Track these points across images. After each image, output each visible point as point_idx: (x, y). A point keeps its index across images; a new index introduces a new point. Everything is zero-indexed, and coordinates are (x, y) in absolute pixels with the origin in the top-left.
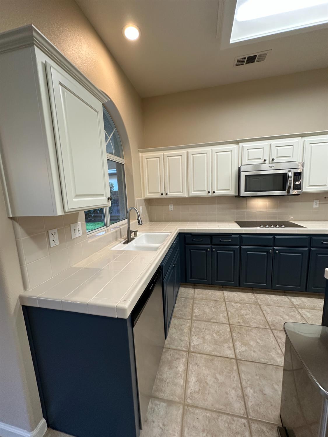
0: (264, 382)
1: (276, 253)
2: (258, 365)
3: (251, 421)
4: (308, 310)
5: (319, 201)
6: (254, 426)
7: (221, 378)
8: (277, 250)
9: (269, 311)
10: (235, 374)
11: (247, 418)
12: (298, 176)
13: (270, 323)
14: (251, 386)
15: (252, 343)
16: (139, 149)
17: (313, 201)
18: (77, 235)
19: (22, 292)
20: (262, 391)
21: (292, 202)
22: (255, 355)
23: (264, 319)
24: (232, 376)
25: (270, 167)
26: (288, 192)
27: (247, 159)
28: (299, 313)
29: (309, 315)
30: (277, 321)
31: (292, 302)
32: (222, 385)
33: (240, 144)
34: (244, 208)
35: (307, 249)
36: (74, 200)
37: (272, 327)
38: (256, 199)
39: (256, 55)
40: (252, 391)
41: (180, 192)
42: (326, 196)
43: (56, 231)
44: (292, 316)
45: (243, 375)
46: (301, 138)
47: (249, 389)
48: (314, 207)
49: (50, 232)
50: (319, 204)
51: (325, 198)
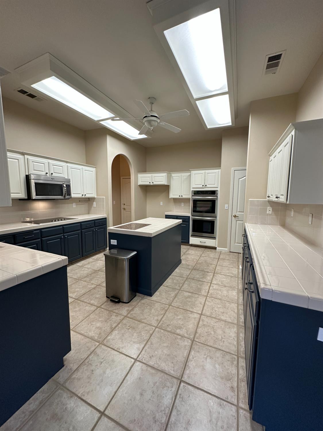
0: (94, 295)
1: (65, 237)
2: (87, 293)
3: (101, 307)
4: (88, 265)
5: (76, 203)
6: (102, 307)
7: (77, 309)
8: (66, 235)
9: (71, 275)
10: (81, 303)
11: (99, 307)
12: (68, 186)
13: (77, 278)
14: (91, 300)
15: (77, 290)
17: (72, 203)
20: (96, 298)
21: (62, 204)
22: (82, 292)
23: (73, 279)
24: (81, 305)
25: (52, 179)
26: (65, 197)
27: (33, 169)
28: (85, 268)
29: (89, 266)
30: (79, 276)
31: (78, 266)
32: (80, 310)
33: (25, 156)
34: (28, 210)
35: (80, 231)
37: (80, 279)
38: (38, 202)
39: (36, 97)
40: (93, 301)
42: (80, 200)
44: (83, 270)
45: (85, 300)
46: (65, 163)
47: (91, 301)
50: (76, 205)
51: (80, 201)
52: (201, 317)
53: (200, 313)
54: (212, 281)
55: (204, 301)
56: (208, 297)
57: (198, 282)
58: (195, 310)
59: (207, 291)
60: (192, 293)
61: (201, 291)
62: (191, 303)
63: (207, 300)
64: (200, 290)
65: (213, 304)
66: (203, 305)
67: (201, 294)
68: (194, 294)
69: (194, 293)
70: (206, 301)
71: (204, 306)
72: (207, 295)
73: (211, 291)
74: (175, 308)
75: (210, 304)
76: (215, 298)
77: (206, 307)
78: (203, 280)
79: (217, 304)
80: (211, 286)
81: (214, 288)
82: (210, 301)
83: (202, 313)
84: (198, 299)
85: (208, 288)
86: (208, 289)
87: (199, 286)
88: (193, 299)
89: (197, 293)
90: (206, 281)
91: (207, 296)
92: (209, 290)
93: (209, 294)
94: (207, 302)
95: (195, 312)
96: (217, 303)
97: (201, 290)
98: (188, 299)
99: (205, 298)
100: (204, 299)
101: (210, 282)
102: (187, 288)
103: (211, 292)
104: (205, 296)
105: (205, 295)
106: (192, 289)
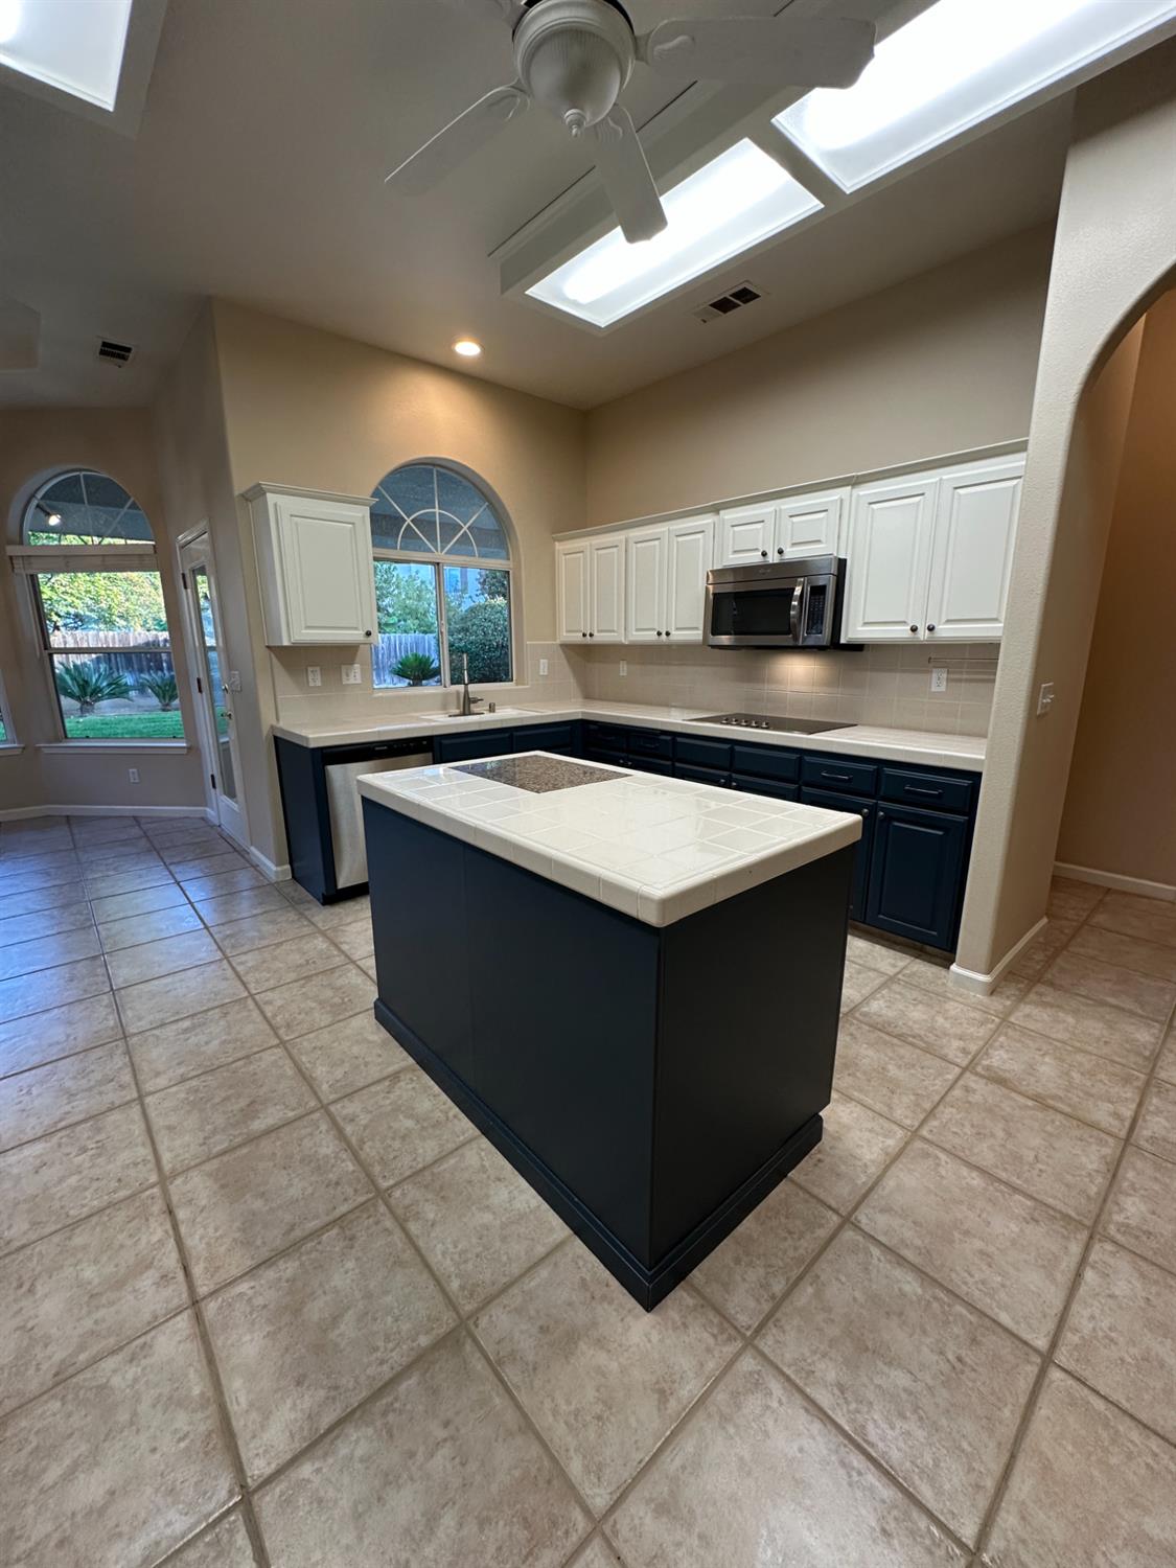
12: (819, 595)
16: (553, 533)
18: (352, 681)
19: (274, 723)
26: (795, 638)
27: (730, 550)
33: (722, 512)
34: (762, 681)
35: (794, 786)
36: (304, 631)
41: (613, 631)
43: (318, 668)
46: (849, 488)
48: (934, 689)
49: (310, 669)
52: (139, 1091)
53: (148, 1100)
54: (203, 1334)
55: (162, 1148)
56: (154, 1178)
57: (292, 1228)
58: (176, 1093)
59: (182, 1214)
60: (253, 1139)
61: (216, 1187)
62: (217, 1100)
63: (151, 1165)
64: (232, 1184)
65: (111, 1166)
66: (155, 1128)
67: (208, 1167)
68: (239, 1140)
69: (240, 1146)
70: (151, 1157)
71: (149, 1130)
72: (166, 1193)
73: (158, 1230)
74: (256, 1049)
75: (125, 1157)
76: (110, 1205)
77: (137, 1133)
78: (270, 1274)
79: (86, 1183)
80: (181, 1276)
81: (146, 1281)
82: (132, 1172)
83: (142, 1105)
84: (201, 1135)
85: (189, 1242)
86: (183, 1229)
87: (258, 1204)
88: (219, 1120)
89: (225, 1158)
90: (244, 1287)
91: (164, 1181)
92: (175, 1226)
93: (157, 1207)
94: (144, 1152)
95: (174, 1085)
96: (86, 1189)
97: (223, 1187)
98: (243, 1103)
99: (167, 1167)
100: (166, 1157)
101: (211, 1308)
102: (307, 1143)
103: (153, 1223)
104: (175, 1175)
105: (179, 1181)
106: (274, 1154)
